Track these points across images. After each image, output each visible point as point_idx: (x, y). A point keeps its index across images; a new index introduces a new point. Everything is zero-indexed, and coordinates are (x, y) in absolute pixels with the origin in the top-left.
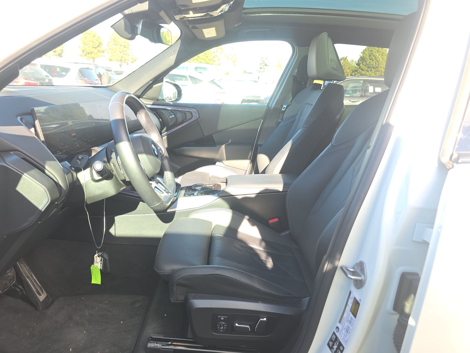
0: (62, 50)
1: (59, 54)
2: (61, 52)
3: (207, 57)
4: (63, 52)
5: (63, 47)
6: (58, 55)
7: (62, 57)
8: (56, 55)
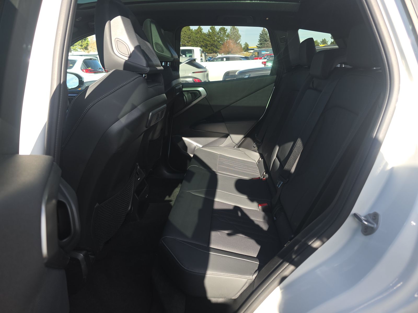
0: (87, 44)
1: (85, 47)
2: (87, 46)
3: (212, 39)
4: (88, 45)
5: (88, 41)
6: (85, 49)
7: (88, 49)
8: (82, 48)
